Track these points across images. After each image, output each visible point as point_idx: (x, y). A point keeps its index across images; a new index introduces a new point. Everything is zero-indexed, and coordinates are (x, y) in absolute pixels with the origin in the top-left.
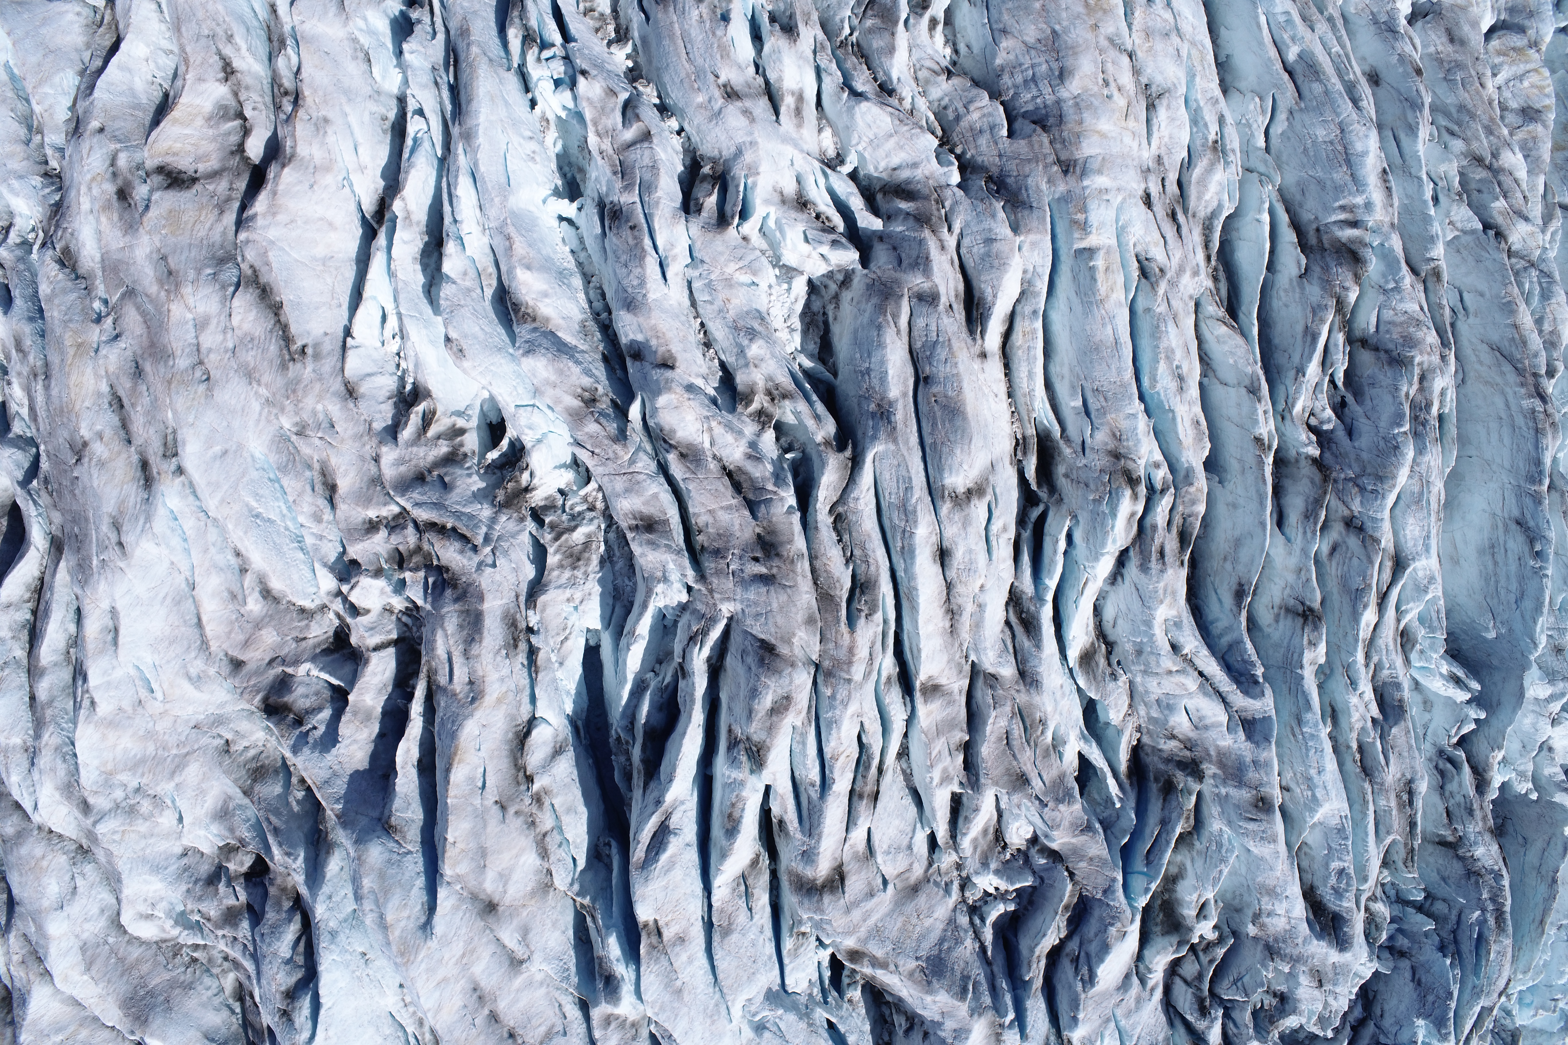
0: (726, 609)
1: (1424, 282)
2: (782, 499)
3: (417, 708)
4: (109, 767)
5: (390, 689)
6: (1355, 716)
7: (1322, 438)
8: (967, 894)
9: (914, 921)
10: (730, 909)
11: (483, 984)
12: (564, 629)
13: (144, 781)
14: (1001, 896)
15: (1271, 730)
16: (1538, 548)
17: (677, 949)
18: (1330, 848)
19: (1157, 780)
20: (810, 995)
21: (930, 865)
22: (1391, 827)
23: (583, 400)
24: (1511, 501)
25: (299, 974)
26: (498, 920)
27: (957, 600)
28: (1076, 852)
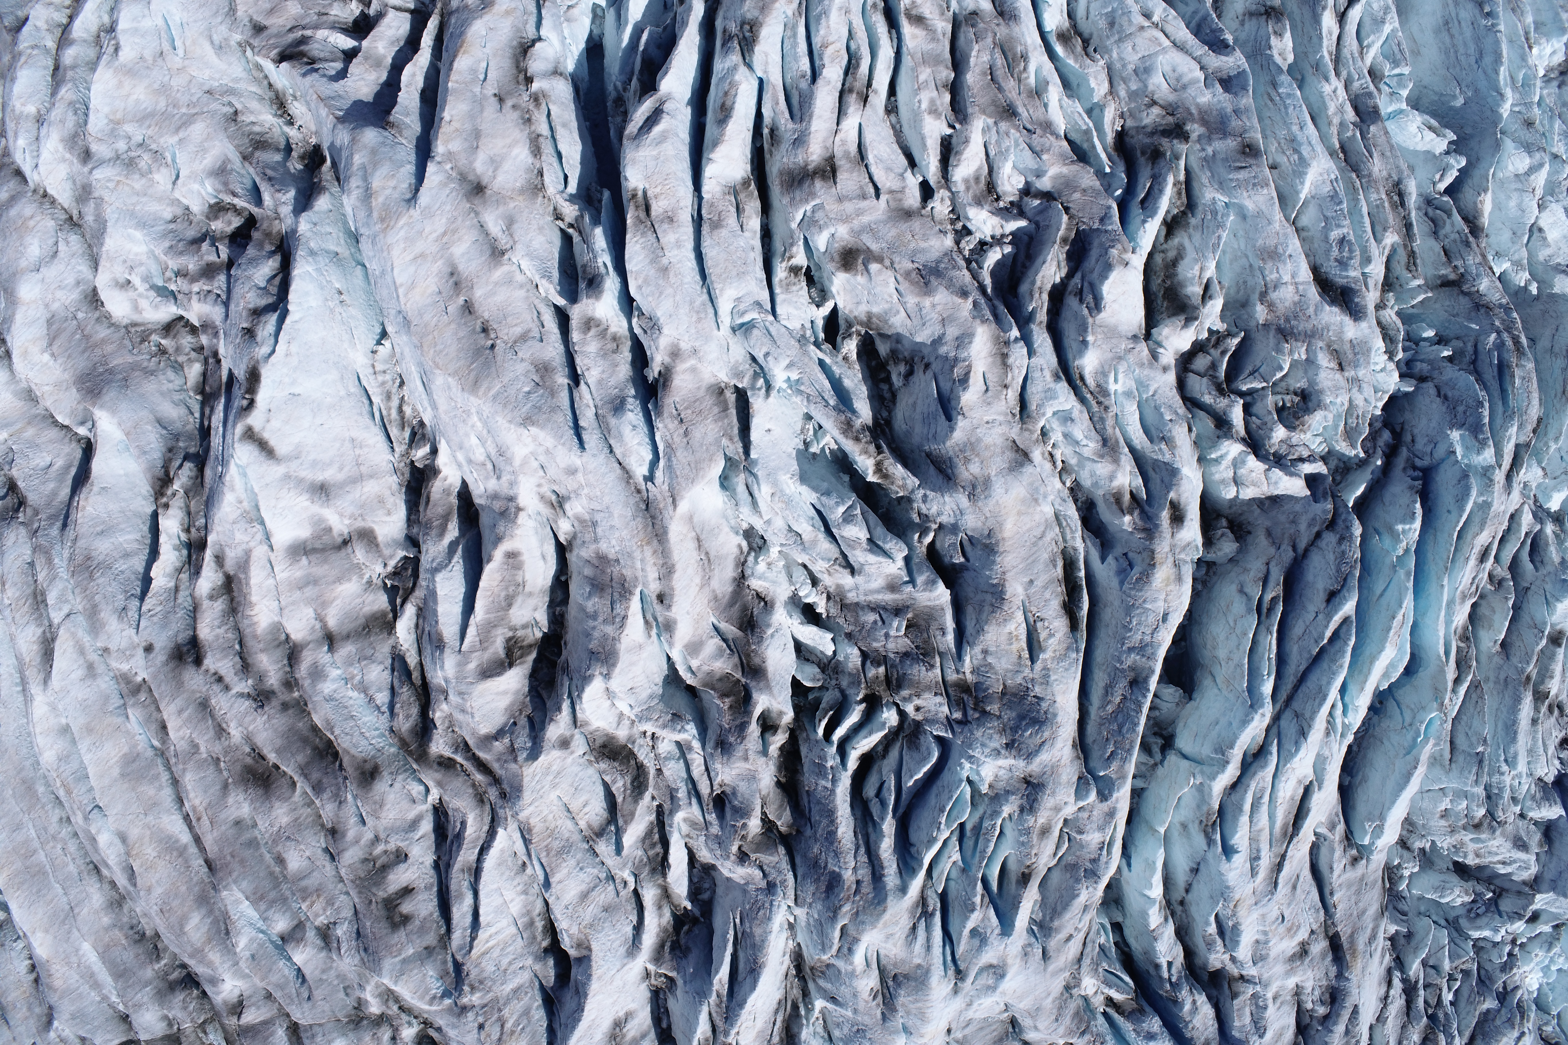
3: (427, 40)
4: (119, 116)
5: (402, 43)
6: (1332, 109)
8: (963, 244)
10: (720, 208)
11: (461, 267)
13: (150, 132)
14: (998, 241)
15: (1247, 80)
16: (1488, 9)
17: (666, 226)
18: (1326, 219)
19: (1143, 153)
21: (924, 208)
22: (1386, 221)
25: (270, 300)
26: (485, 202)
28: (1069, 184)
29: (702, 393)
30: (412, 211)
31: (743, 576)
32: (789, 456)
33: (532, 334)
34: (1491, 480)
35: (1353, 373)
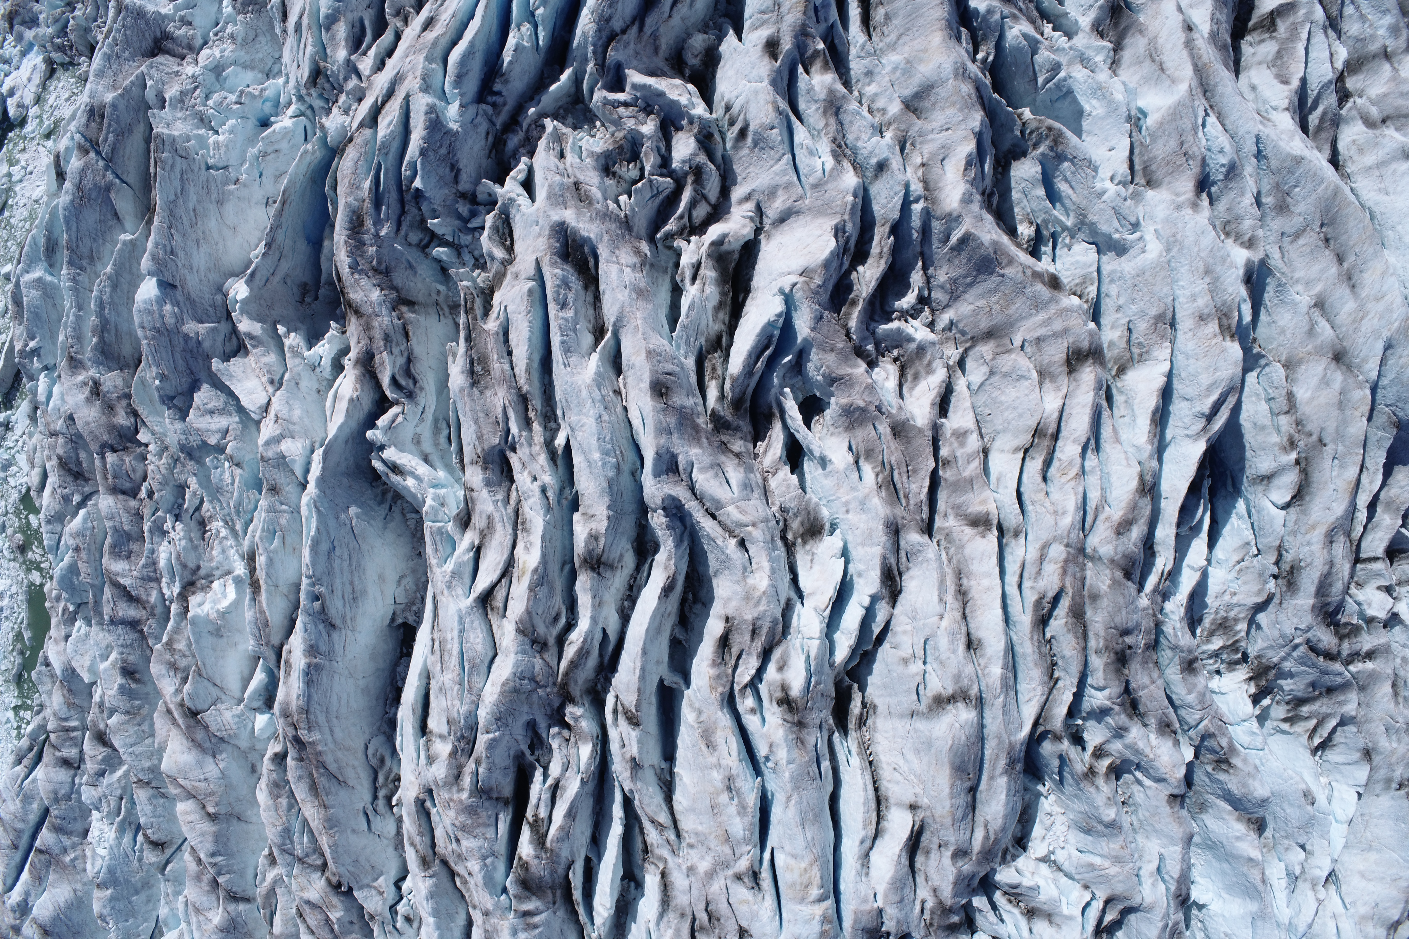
0: (1144, 601)
1: (435, 853)
2: (1110, 699)
7: (559, 719)
8: (930, 318)
9: (996, 307)
10: (1154, 336)
11: (1348, 291)
12: (1240, 571)
14: (904, 316)
16: (317, 605)
17: (1205, 311)
20: (1072, 237)
21: (966, 351)
23: (1229, 764)
24: (338, 648)
26: (1333, 346)
27: (957, 605)
28: (844, 359)
29: (1167, 180)
30: (1389, 334)
31: (1115, 51)
32: (1089, 133)
33: (1290, 239)
34: (423, 79)
35: (566, 180)
